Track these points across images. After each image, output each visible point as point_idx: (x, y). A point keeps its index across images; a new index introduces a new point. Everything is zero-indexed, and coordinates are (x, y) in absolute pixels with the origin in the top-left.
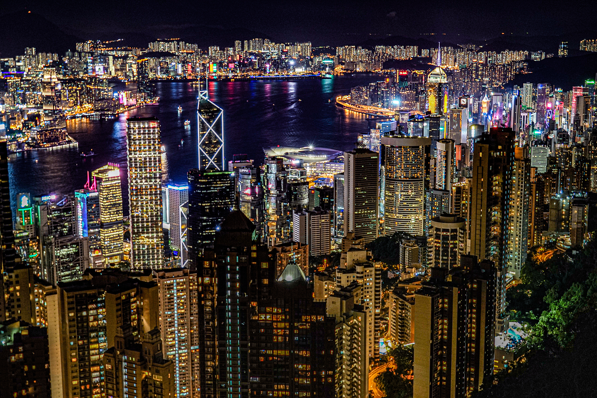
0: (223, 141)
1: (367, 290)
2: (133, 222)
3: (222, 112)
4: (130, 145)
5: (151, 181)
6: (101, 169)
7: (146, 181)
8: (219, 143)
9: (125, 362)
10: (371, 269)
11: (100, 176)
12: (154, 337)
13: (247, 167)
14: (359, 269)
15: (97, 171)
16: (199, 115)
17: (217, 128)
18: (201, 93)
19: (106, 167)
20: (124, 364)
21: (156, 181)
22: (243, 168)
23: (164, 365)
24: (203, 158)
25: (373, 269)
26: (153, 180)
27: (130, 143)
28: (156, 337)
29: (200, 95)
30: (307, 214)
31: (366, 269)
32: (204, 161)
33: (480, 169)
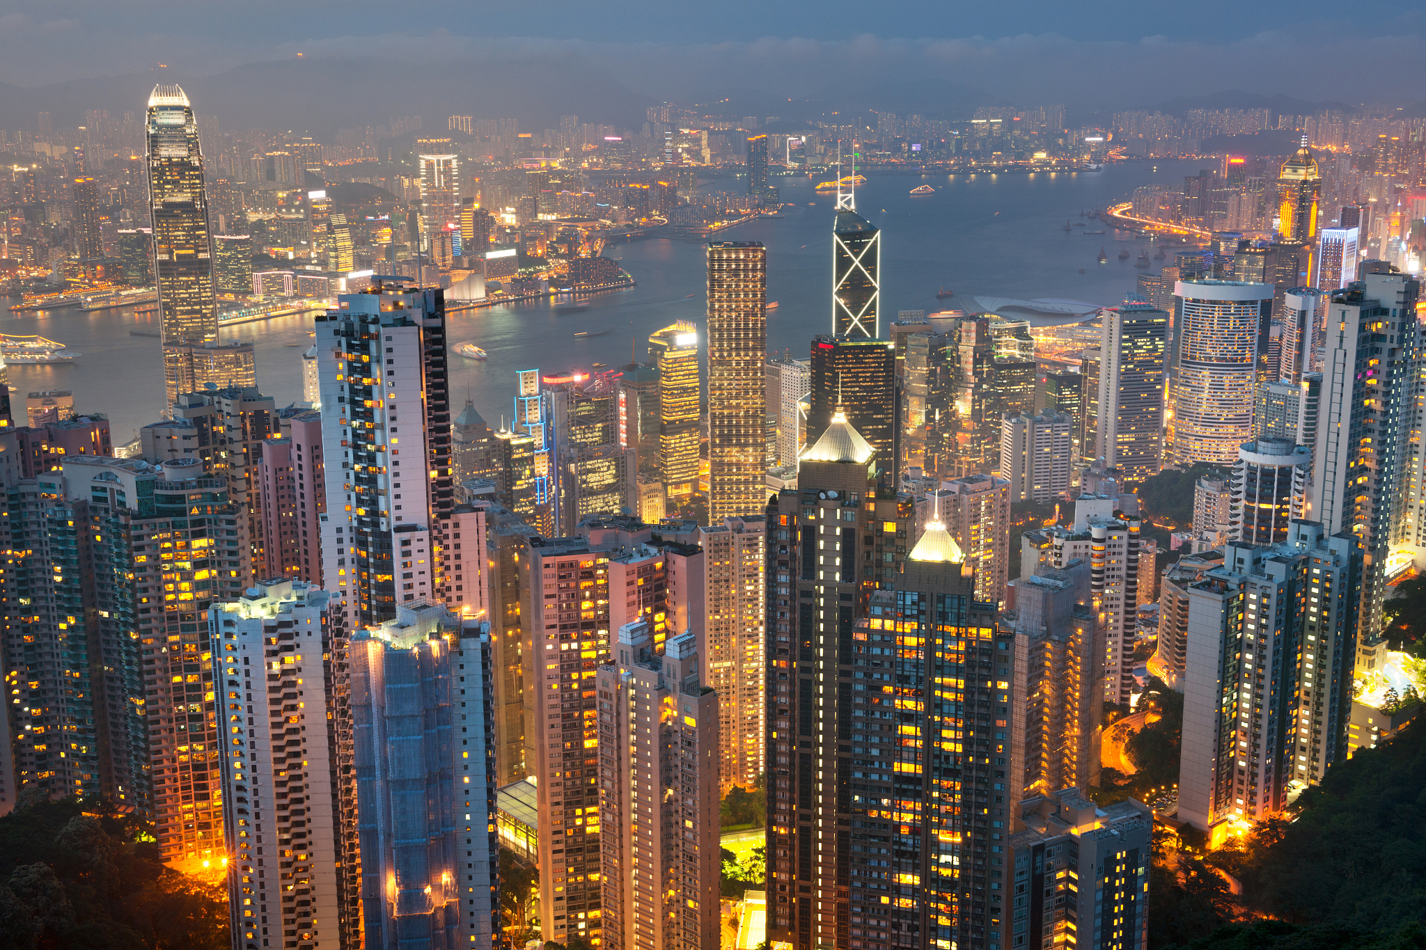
0: (877, 286)
1: (1111, 573)
2: (714, 426)
3: (878, 234)
4: (712, 291)
5: (746, 355)
6: (666, 330)
7: (738, 355)
8: (871, 289)
9: (633, 688)
10: (1121, 534)
11: (663, 340)
12: (684, 647)
14: (1097, 532)
15: (657, 334)
16: (836, 238)
17: (869, 261)
18: (842, 199)
19: (672, 328)
20: (632, 692)
24: (841, 314)
25: (1125, 534)
26: (751, 353)
27: (712, 285)
28: (688, 648)
29: (840, 204)
30: (1028, 421)
31: (1111, 533)
32: (843, 321)
33: (1340, 353)
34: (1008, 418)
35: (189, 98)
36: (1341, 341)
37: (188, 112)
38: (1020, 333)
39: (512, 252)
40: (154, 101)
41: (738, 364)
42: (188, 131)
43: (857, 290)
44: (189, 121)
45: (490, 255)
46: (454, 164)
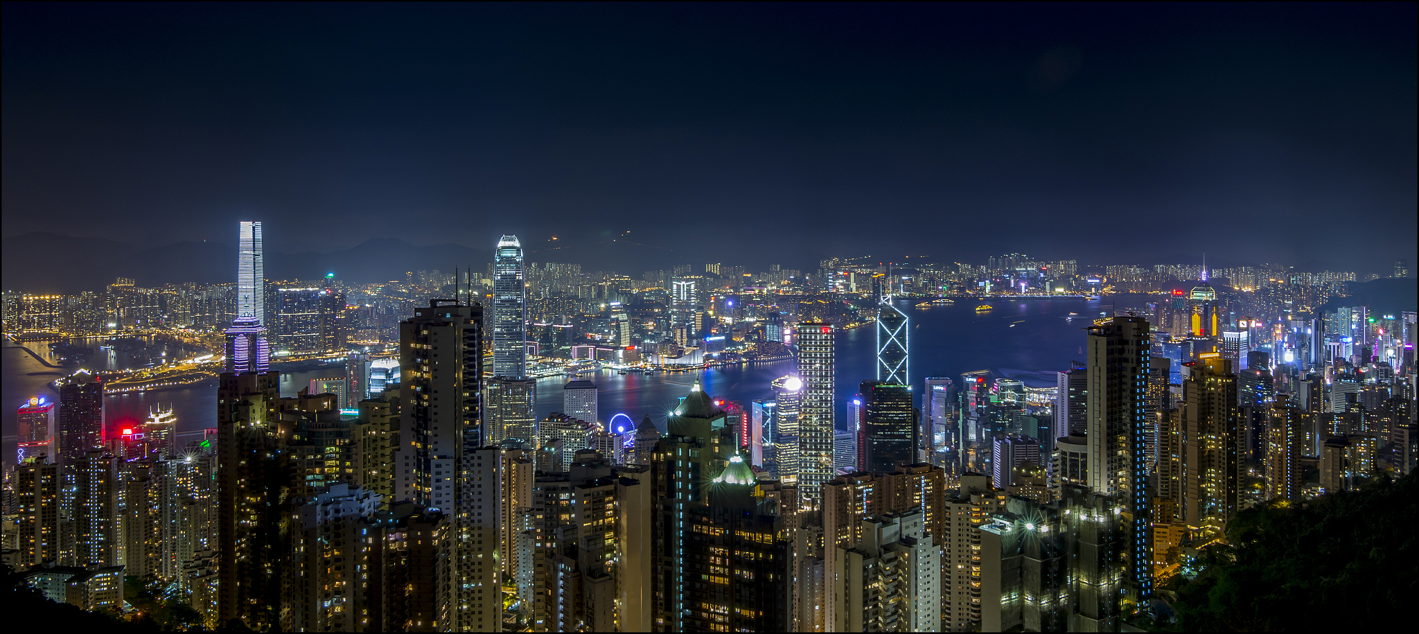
0: (907, 353)
3: (907, 321)
5: (821, 392)
6: (781, 379)
8: (902, 354)
9: (562, 571)
10: (991, 500)
11: (779, 385)
13: (942, 385)
14: (974, 498)
15: (777, 380)
16: (879, 321)
17: (901, 336)
18: (884, 298)
19: (787, 377)
20: (561, 574)
21: (826, 392)
22: (938, 385)
23: (597, 580)
24: (883, 369)
25: (994, 501)
26: (824, 391)
29: (881, 300)
30: (1011, 442)
32: (885, 372)
33: (1097, 369)
34: (997, 440)
35: (520, 242)
36: (1097, 361)
37: (518, 250)
38: (1018, 389)
39: (723, 338)
40: (501, 244)
41: (816, 397)
42: (518, 260)
43: (893, 355)
44: (519, 255)
45: (708, 339)
46: (693, 286)
